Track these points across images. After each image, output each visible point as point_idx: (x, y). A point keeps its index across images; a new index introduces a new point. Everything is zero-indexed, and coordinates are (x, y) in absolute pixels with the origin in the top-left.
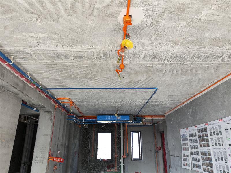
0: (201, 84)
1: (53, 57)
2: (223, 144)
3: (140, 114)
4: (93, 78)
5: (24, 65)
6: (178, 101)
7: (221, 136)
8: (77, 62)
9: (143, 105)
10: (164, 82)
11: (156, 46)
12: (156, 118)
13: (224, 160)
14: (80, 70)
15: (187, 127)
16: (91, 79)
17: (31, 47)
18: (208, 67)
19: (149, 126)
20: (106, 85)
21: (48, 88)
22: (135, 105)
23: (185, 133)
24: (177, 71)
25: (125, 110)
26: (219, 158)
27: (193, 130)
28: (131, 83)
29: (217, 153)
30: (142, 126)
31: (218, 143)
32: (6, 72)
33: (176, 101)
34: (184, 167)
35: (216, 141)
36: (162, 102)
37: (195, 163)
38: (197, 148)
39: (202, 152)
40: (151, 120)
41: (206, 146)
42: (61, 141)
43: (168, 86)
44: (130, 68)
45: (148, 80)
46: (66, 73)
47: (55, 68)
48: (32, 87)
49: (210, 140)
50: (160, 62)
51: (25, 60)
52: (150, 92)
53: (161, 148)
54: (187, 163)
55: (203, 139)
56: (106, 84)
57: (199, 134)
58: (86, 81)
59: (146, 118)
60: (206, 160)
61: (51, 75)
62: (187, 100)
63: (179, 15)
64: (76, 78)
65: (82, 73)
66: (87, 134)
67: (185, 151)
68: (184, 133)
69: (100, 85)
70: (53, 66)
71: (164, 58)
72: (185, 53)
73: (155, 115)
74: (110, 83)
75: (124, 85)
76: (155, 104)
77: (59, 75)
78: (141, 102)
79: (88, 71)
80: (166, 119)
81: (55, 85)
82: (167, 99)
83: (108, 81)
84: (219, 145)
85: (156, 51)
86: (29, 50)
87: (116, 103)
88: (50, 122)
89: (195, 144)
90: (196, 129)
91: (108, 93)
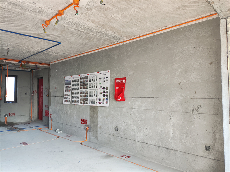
0: (91, 47)
2: (96, 87)
3: (26, 59)
7: (97, 82)
9: (37, 52)
10: (69, 40)
11: (81, 19)
12: (40, 65)
13: (95, 96)
15: (71, 75)
18: (101, 39)
19: (27, 71)
22: (29, 51)
23: (70, 79)
24: (83, 36)
25: (13, 54)
26: (92, 95)
27: (76, 78)
29: (92, 92)
30: (19, 71)
31: (93, 86)
34: (64, 103)
36: (55, 53)
37: (74, 99)
38: (77, 90)
39: (81, 92)
40: (35, 66)
41: (85, 88)
43: (69, 43)
45: (59, 36)
49: (88, 84)
50: (76, 28)
52: (53, 44)
53: (37, 92)
54: (68, 100)
55: (84, 84)
57: (81, 80)
59: (30, 64)
60: (83, 97)
62: (76, 56)
67: (67, 92)
68: (68, 79)
71: (80, 27)
72: (94, 28)
73: (40, 63)
76: (48, 54)
78: (37, 50)
79: (10, 16)
80: (50, 67)
82: (61, 52)
85: (79, 22)
87: (10, 46)
89: (77, 87)
90: (80, 77)
91: (11, 36)
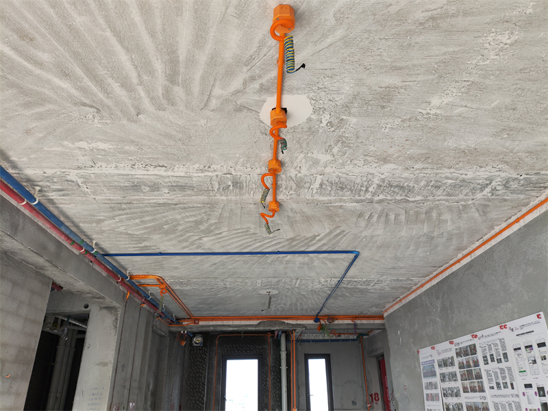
0: (455, 242)
1: (124, 189)
2: (512, 385)
3: (325, 312)
4: (212, 231)
5: (61, 206)
6: (409, 282)
8: (177, 197)
9: (329, 290)
10: (371, 239)
11: (343, 164)
12: (365, 322)
14: (184, 215)
16: (208, 232)
17: (79, 168)
18: (464, 206)
19: (348, 340)
20: (241, 245)
21: (112, 252)
22: (312, 290)
23: (430, 359)
24: (397, 216)
25: (288, 303)
27: (446, 351)
28: (298, 240)
30: (332, 341)
32: (21, 220)
33: (405, 281)
35: (497, 377)
36: (372, 284)
38: (457, 395)
39: (469, 404)
40: (352, 327)
41: (477, 389)
42: (138, 380)
43: (381, 247)
44: (292, 210)
45: (335, 233)
46: (153, 220)
47: (128, 211)
48: (76, 252)
49: (484, 375)
50: (357, 197)
51: (64, 195)
52: (343, 260)
53: (380, 397)
55: (470, 372)
56: (240, 243)
57: (460, 359)
58: (196, 238)
59: (340, 322)
61: (119, 224)
62: (431, 280)
63: (383, 107)
64: (173, 230)
65: (186, 220)
66: (201, 362)
67: (431, 403)
68: (427, 357)
69: (229, 245)
70: (124, 206)
71: (364, 189)
72: (407, 179)
73: (362, 315)
74: (250, 242)
75: (281, 245)
76: (358, 288)
77: (137, 224)
78: (325, 283)
79: (200, 217)
80: (386, 325)
81: (127, 246)
82: (384, 277)
83: (245, 237)
84: (505, 387)
85: (345, 176)
86: (73, 175)
87: (266, 286)
88: (113, 332)
89: (452, 384)
90: (453, 347)
91: (246, 262)
